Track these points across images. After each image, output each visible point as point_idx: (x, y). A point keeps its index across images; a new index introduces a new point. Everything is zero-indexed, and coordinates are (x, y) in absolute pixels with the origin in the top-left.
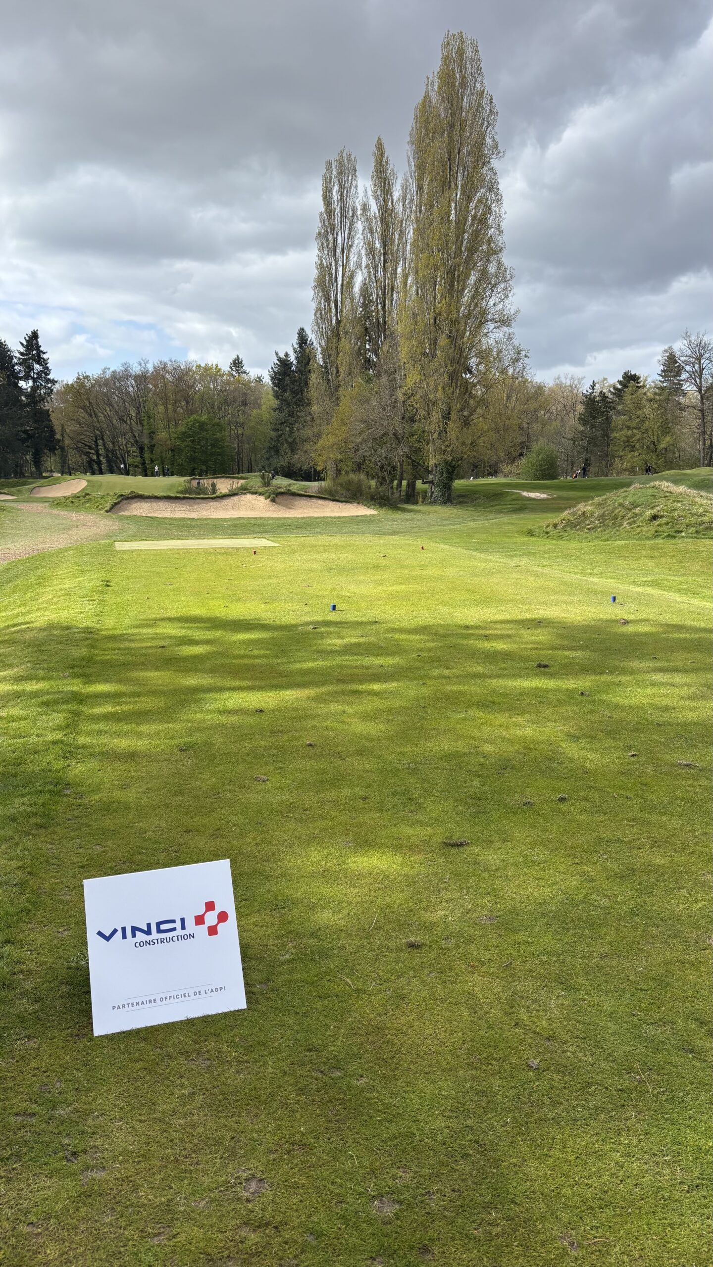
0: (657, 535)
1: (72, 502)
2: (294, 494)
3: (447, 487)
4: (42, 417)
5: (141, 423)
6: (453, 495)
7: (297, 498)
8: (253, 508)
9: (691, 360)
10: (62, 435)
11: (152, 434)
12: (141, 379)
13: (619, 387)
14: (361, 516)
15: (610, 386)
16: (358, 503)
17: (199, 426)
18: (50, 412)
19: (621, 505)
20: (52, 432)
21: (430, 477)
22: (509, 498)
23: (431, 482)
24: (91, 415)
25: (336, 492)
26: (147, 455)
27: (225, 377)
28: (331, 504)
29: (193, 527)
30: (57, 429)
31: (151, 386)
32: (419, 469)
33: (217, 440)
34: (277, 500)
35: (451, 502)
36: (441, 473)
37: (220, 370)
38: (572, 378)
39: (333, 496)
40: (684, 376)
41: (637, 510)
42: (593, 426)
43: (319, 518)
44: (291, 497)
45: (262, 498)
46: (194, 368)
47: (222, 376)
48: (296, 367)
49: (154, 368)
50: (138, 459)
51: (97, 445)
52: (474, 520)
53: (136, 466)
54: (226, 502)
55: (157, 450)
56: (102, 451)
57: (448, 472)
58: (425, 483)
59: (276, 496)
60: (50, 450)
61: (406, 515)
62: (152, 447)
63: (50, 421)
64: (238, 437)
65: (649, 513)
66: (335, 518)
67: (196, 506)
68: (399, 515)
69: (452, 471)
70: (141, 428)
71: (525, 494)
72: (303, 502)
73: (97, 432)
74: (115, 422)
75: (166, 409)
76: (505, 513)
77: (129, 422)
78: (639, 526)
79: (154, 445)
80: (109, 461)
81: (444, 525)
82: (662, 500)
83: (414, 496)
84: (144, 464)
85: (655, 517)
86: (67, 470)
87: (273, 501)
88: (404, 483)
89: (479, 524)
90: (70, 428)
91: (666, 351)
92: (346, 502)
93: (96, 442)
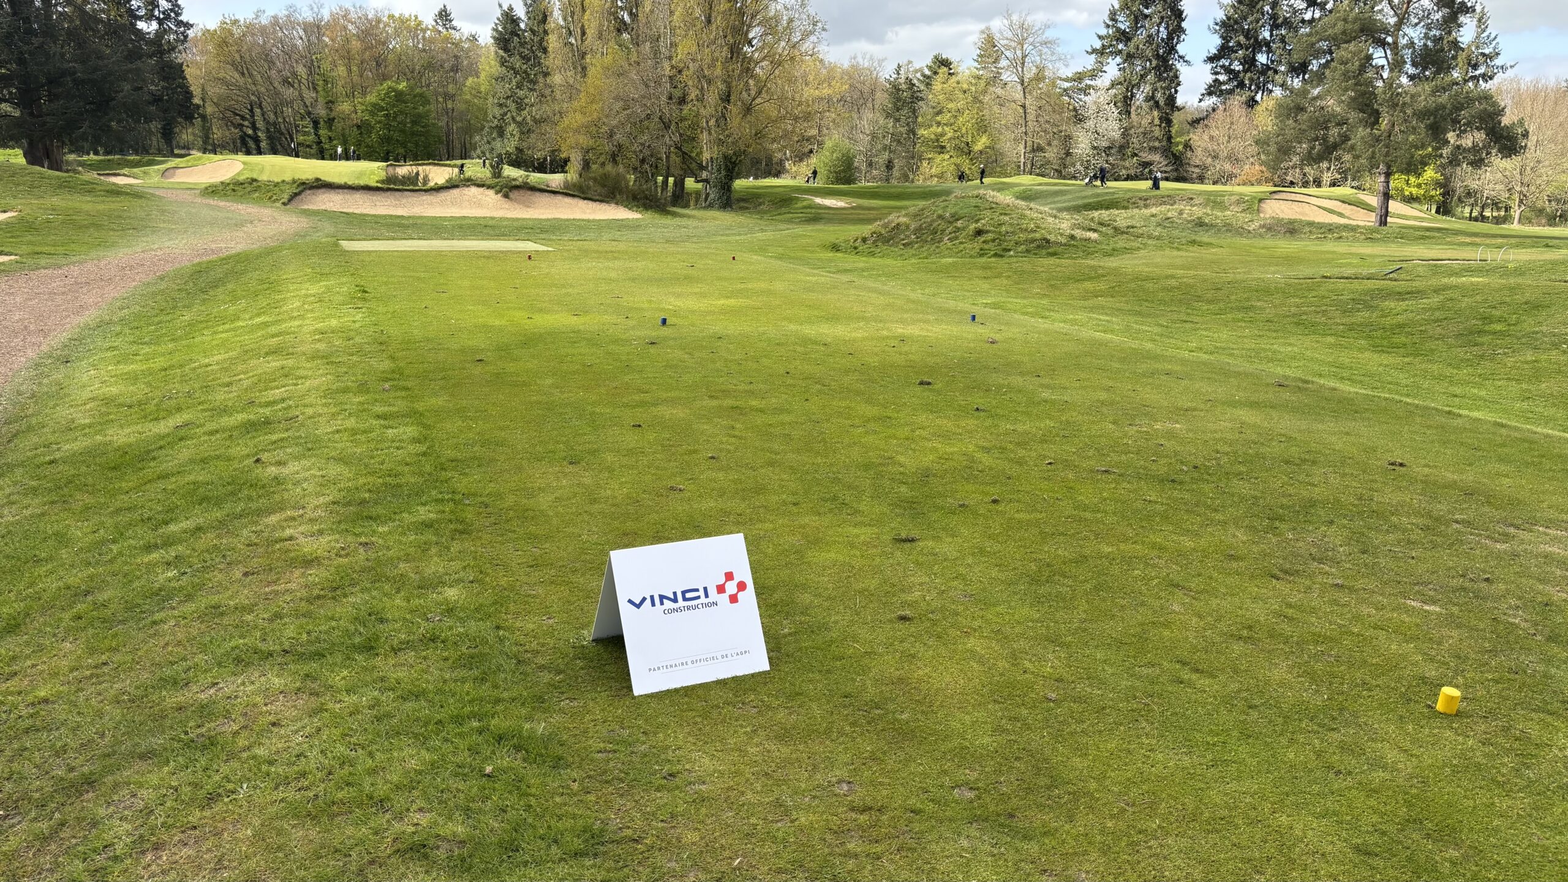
0: (982, 253)
1: (234, 190)
2: (533, 189)
3: (725, 187)
4: (173, 73)
5: (315, 89)
6: (734, 196)
7: (538, 194)
8: (479, 205)
9: (1013, 44)
10: (203, 100)
11: (330, 104)
12: (314, 29)
13: (927, 72)
14: (622, 220)
15: (916, 71)
16: (617, 204)
17: (395, 96)
18: (184, 67)
19: (940, 217)
20: (189, 95)
21: (704, 175)
22: (800, 205)
23: (706, 181)
24: (243, 74)
25: (589, 188)
26: (322, 132)
27: (429, 32)
28: (582, 204)
29: (407, 227)
30: (195, 90)
31: (327, 40)
32: (690, 165)
33: (419, 116)
34: (511, 195)
35: (731, 207)
36: (719, 170)
37: (420, 23)
38: (871, 59)
39: (583, 193)
40: (1003, 63)
41: (959, 224)
42: (897, 120)
43: (567, 220)
44: (529, 193)
45: (491, 192)
46: (385, 19)
47: (424, 31)
48: (527, 25)
49: (332, 14)
50: (312, 137)
51: (253, 116)
52: (762, 230)
53: (309, 146)
54: (443, 195)
55: (338, 125)
56: (260, 124)
57: (728, 169)
58: (698, 182)
59: (508, 190)
60: (186, 119)
61: (677, 221)
62: (330, 121)
63: (184, 78)
64: (447, 113)
65: (973, 226)
66: (588, 221)
67: (404, 201)
68: (668, 221)
69: (732, 167)
70: (314, 95)
71: (818, 200)
72: (545, 198)
73: (253, 98)
74: (276, 84)
75: (350, 71)
76: (796, 223)
77: (296, 85)
78: (961, 243)
79: (334, 119)
80: (270, 138)
81: (727, 235)
82: (988, 213)
83: (682, 196)
84: (319, 143)
85: (979, 232)
86: (211, 147)
87: (506, 196)
88: (671, 180)
89: (769, 235)
90: (214, 91)
91: (983, 32)
92: (601, 201)
93: (251, 110)
